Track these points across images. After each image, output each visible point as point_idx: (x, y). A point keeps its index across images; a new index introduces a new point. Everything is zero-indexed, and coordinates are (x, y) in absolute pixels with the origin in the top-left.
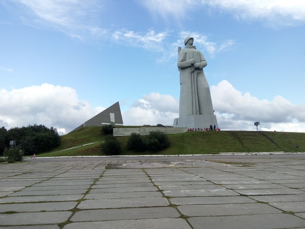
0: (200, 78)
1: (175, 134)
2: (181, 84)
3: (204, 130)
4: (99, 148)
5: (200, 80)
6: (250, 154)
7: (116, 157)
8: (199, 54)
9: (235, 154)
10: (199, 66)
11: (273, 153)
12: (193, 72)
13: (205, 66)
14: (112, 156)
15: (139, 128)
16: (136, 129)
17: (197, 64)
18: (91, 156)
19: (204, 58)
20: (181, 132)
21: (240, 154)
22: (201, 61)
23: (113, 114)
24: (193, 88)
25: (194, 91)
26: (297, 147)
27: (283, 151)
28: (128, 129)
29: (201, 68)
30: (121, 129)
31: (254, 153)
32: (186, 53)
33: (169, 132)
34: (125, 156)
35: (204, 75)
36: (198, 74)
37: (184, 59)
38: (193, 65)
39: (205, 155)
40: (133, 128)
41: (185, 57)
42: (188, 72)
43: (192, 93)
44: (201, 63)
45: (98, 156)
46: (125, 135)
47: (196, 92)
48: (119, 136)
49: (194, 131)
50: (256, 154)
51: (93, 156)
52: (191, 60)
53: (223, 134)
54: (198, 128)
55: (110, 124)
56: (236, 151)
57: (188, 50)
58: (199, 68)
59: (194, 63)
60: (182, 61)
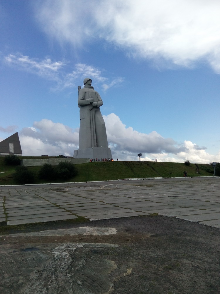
0: (97, 115)
1: (79, 164)
2: (81, 120)
3: (101, 161)
4: (10, 178)
5: (98, 117)
6: (139, 179)
7: (29, 185)
8: (96, 94)
9: (130, 179)
10: (96, 105)
11: (155, 178)
12: (92, 109)
13: (101, 105)
14: (26, 185)
15: (47, 159)
16: (45, 160)
17: (95, 103)
18: (4, 186)
19: (101, 98)
20: (85, 163)
21: (133, 179)
22: (98, 100)
23: (12, 144)
24: (92, 124)
25: (92, 127)
26: (171, 173)
27: (162, 176)
28: (37, 160)
29: (98, 107)
30: (30, 160)
31: (142, 179)
32: (85, 93)
33: (74, 162)
34: (39, 184)
35: (100, 113)
36: (96, 112)
37: (84, 97)
38: (91, 103)
39: (107, 181)
40: (42, 159)
41: (85, 96)
42: (87, 109)
43: (91, 128)
44: (98, 102)
45: (11, 185)
46: (35, 166)
47: (94, 127)
48: (28, 166)
49: (93, 161)
50: (144, 179)
51: (6, 186)
52: (90, 99)
53: (119, 164)
54: (96, 159)
55: (8, 154)
56: (129, 178)
57: (87, 90)
58: (97, 106)
59: (92, 101)
60: (82, 99)
